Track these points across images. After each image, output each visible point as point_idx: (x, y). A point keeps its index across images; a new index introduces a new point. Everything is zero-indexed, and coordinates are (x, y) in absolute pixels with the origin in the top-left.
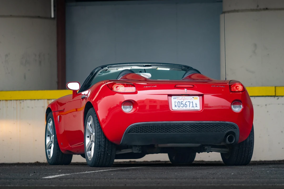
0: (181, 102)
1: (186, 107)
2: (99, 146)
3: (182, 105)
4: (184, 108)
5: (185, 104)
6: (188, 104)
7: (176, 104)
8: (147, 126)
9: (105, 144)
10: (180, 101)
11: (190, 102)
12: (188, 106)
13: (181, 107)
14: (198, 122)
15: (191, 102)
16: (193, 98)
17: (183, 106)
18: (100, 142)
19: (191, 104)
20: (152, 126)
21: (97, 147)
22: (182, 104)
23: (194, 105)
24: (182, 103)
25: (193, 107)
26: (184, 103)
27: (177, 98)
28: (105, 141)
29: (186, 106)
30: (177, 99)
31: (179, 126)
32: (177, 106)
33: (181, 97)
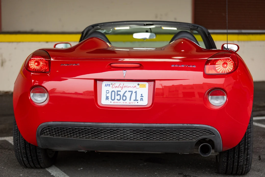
0: (118, 91)
1: (124, 100)
3: (118, 97)
4: (121, 103)
5: (124, 96)
6: (128, 95)
7: (109, 95)
8: (63, 128)
10: (116, 90)
11: (132, 92)
12: (128, 99)
13: (116, 101)
15: (134, 92)
16: (138, 84)
17: (119, 99)
19: (134, 94)
22: (118, 95)
23: (139, 98)
24: (119, 93)
25: (136, 100)
26: (122, 93)
27: (112, 84)
29: (124, 98)
30: (111, 86)
31: (112, 131)
32: (110, 98)
33: (117, 83)
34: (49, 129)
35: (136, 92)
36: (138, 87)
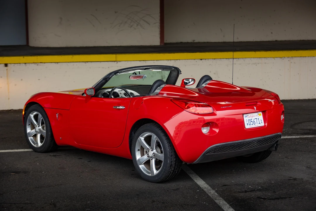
0: (251, 119)
1: (255, 124)
2: (171, 166)
3: (252, 123)
4: (254, 126)
5: (254, 122)
6: (255, 120)
7: (248, 122)
8: (226, 146)
9: (175, 163)
10: (250, 119)
12: (256, 123)
13: (251, 125)
14: (263, 137)
15: (257, 119)
18: (172, 162)
19: (258, 120)
20: (229, 146)
21: (169, 167)
22: (251, 121)
23: (260, 122)
24: (252, 120)
25: (260, 123)
27: (247, 116)
28: (176, 160)
30: (247, 117)
31: (249, 143)
32: (248, 124)
33: (249, 115)
34: (215, 148)
35: (258, 119)
36: (258, 115)
